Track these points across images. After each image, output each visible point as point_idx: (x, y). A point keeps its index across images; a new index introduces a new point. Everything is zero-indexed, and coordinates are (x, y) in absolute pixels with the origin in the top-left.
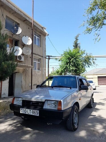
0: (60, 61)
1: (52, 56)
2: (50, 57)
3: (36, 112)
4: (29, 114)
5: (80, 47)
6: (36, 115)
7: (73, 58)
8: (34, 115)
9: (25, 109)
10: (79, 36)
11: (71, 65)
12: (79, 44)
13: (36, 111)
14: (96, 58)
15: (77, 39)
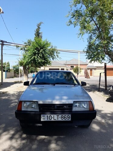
0: (22, 49)
1: (6, 42)
2: (5, 43)
3: (66, 117)
4: (57, 120)
5: (41, 37)
6: (67, 120)
7: (43, 49)
8: (64, 120)
9: (49, 116)
10: (42, 24)
11: (40, 56)
12: (41, 33)
13: (67, 115)
14: (59, 52)
15: (39, 28)
